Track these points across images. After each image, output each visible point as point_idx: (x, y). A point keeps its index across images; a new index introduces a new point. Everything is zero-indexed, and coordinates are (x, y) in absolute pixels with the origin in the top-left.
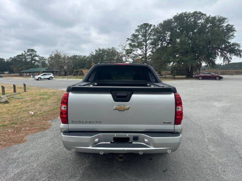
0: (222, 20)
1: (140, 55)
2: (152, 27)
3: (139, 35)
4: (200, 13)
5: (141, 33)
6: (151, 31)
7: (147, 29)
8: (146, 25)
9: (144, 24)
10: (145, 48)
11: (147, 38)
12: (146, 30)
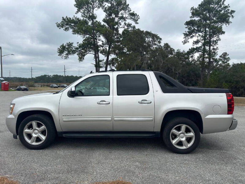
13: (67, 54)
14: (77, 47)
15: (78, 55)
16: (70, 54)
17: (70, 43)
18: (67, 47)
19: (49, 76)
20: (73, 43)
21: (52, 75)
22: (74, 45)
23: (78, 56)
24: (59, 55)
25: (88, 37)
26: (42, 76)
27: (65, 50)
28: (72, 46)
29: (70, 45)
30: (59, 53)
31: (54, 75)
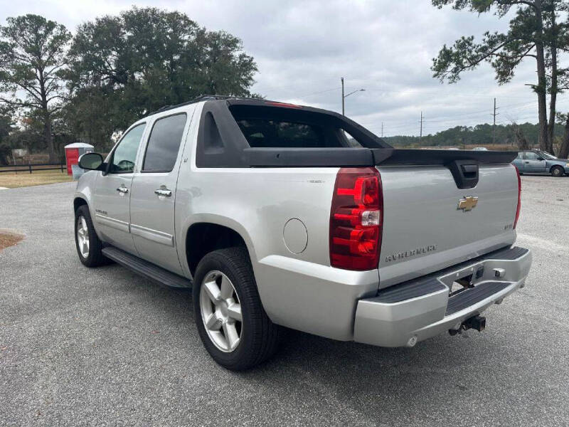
0: (233, 43)
1: (26, 105)
2: (55, 31)
3: (14, 45)
4: (185, 18)
5: (21, 40)
6: (53, 41)
7: (41, 32)
8: (37, 21)
9: (31, 17)
10: (38, 85)
11: (44, 58)
12: (38, 36)
13: (456, 70)
14: (483, 45)
15: (496, 67)
16: (463, 68)
17: (463, 38)
18: (455, 51)
19: (467, 129)
20: (473, 37)
21: (474, 127)
22: (475, 42)
23: (494, 69)
24: (435, 76)
25: (523, 10)
26: (451, 129)
27: (451, 61)
28: (470, 45)
29: (464, 44)
30: (435, 69)
31: (478, 126)
